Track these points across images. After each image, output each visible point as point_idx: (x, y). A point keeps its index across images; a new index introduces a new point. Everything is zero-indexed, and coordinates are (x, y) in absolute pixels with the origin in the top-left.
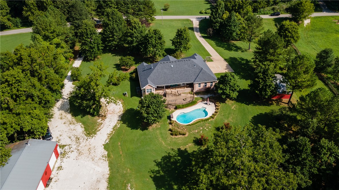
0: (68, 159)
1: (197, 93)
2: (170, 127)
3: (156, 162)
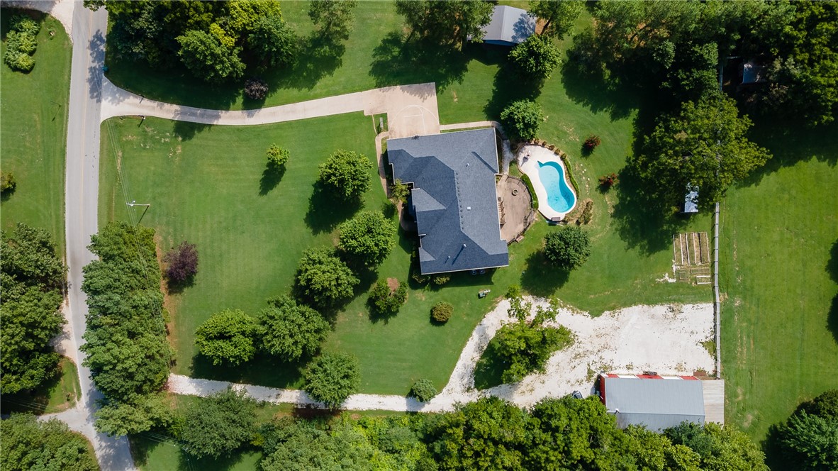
0: (614, 361)
3: (628, 248)
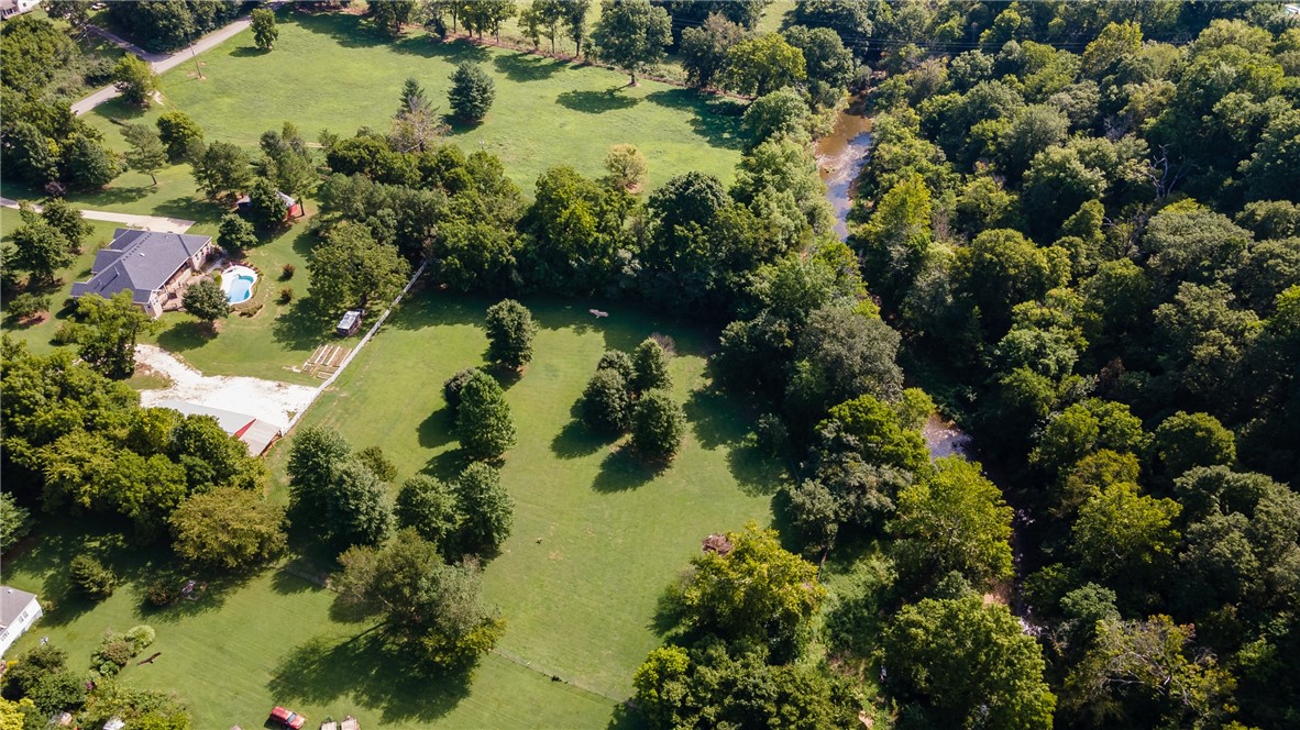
1: (203, 269)
2: (237, 313)
3: (275, 342)
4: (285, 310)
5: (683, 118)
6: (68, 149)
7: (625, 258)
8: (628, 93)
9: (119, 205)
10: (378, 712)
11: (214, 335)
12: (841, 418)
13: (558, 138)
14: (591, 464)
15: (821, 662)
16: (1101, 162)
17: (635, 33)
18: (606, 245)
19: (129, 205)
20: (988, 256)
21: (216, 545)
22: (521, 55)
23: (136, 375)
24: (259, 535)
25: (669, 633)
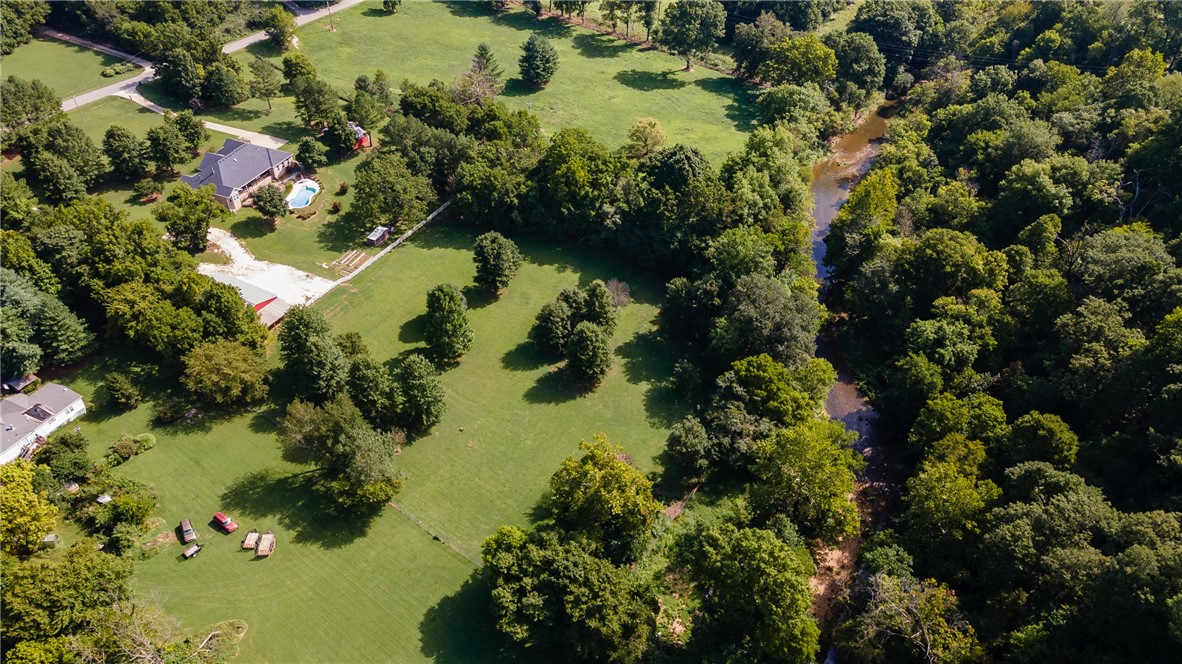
1: (281, 178)
4: (333, 218)
5: (720, 103)
6: (211, 74)
7: (609, 213)
8: (680, 77)
9: (238, 122)
10: (293, 533)
11: (272, 229)
12: (737, 373)
13: (602, 107)
14: (529, 378)
15: (659, 572)
16: (1071, 179)
17: (690, 23)
18: (596, 199)
19: (246, 123)
20: (929, 251)
21: (209, 383)
22: (599, 35)
23: (208, 251)
24: (242, 381)
25: (541, 523)
